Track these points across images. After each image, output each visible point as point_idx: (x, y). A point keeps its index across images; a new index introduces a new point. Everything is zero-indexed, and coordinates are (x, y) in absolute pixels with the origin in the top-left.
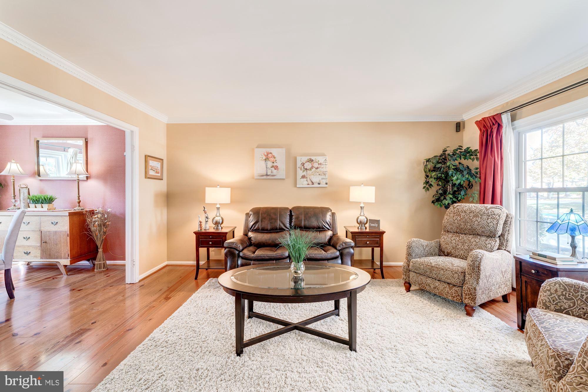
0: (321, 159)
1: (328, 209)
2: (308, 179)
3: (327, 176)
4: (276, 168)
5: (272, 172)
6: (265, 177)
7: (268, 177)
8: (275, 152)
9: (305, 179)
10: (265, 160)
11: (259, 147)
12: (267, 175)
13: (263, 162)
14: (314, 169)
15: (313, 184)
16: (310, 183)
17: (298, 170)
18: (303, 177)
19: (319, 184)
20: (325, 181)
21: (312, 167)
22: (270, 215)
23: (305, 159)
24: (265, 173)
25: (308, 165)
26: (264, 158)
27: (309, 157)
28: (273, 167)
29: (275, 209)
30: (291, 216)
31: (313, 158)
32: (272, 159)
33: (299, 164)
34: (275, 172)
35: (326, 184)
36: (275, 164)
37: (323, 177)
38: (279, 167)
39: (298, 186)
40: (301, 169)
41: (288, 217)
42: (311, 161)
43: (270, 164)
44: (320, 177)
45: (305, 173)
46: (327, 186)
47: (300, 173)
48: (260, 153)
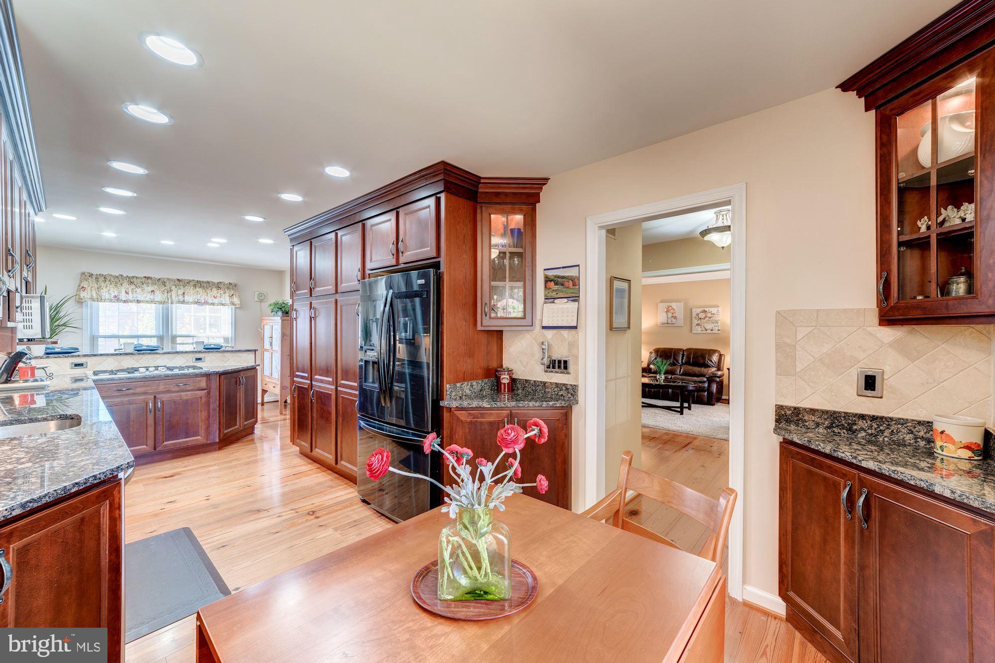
0: (714, 310)
1: (714, 351)
2: (702, 327)
3: (719, 324)
4: (675, 318)
5: (672, 321)
6: (666, 325)
7: (669, 325)
8: (674, 305)
9: (699, 327)
10: (667, 311)
11: (662, 302)
12: (668, 323)
13: (665, 313)
14: (708, 318)
15: (706, 330)
16: (703, 329)
17: (694, 319)
18: (698, 325)
19: (712, 330)
20: (717, 328)
21: (706, 317)
22: (666, 354)
23: (699, 310)
24: (666, 322)
25: (702, 315)
26: (666, 310)
27: (703, 309)
28: (672, 317)
29: (671, 349)
30: (683, 355)
31: (707, 309)
32: (672, 311)
33: (694, 315)
34: (674, 321)
35: (719, 330)
36: (674, 315)
37: (716, 324)
38: (677, 317)
39: (693, 332)
40: (696, 319)
41: (681, 356)
42: (705, 312)
43: (670, 315)
44: (713, 325)
45: (699, 322)
46: (719, 332)
47: (695, 322)
48: (662, 307)
